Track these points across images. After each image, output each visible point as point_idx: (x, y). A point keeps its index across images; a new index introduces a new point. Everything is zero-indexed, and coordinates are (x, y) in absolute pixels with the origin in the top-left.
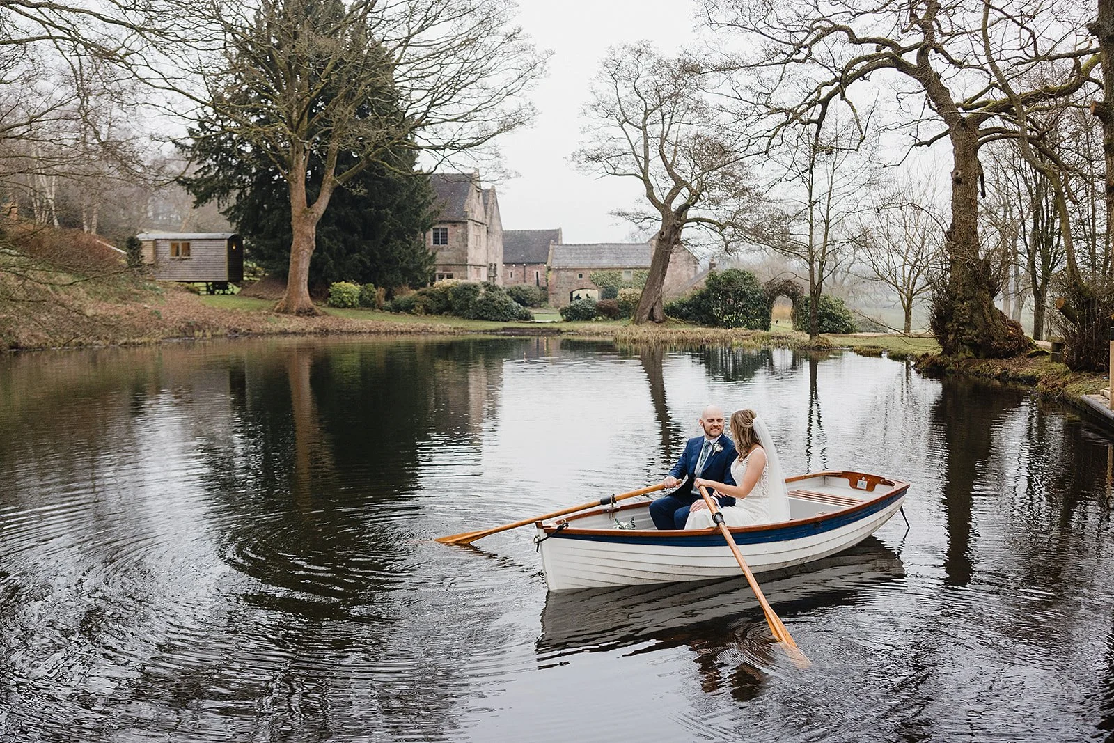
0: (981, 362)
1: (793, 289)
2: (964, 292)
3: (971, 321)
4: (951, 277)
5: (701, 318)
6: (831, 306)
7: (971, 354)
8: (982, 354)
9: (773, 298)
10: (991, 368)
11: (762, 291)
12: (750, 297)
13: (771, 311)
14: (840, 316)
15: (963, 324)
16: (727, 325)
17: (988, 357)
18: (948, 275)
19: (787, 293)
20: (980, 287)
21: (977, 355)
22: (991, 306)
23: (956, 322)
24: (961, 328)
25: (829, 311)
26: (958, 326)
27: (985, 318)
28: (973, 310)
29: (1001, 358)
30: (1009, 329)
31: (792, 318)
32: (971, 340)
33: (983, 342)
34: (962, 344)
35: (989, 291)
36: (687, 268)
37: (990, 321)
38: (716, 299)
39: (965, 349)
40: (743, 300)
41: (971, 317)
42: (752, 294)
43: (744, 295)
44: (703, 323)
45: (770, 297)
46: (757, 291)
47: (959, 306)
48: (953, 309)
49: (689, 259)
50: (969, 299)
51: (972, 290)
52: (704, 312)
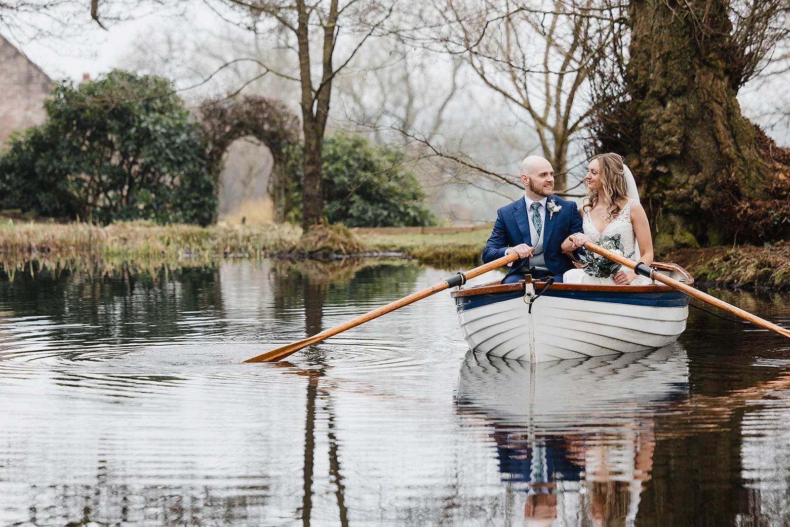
0: (714, 254)
1: (272, 123)
2: (665, 75)
3: (685, 151)
4: (634, 39)
5: (37, 204)
6: (368, 166)
7: (689, 237)
8: (714, 236)
9: (222, 146)
10: (733, 267)
11: (191, 128)
12: (162, 142)
13: (216, 179)
14: (390, 190)
15: (665, 159)
16: (106, 217)
17: (727, 241)
18: (627, 38)
19: (258, 132)
20: (706, 63)
21: (703, 240)
22: (732, 111)
23: (650, 154)
24: (662, 169)
25: (364, 176)
26: (654, 165)
27: (718, 143)
28: (689, 121)
29: (759, 244)
30: (776, 170)
31: (273, 197)
32: (687, 199)
33: (714, 205)
34: (666, 211)
35: (727, 72)
36: (24, 103)
37: (730, 151)
38: (76, 151)
39: (673, 226)
40: (145, 151)
41: (685, 139)
42: (167, 136)
43: (145, 137)
44: (42, 215)
45: (215, 143)
46: (180, 127)
47: (655, 112)
48: (639, 121)
49: (29, 79)
50: (678, 94)
51: (686, 72)
52: (46, 186)
